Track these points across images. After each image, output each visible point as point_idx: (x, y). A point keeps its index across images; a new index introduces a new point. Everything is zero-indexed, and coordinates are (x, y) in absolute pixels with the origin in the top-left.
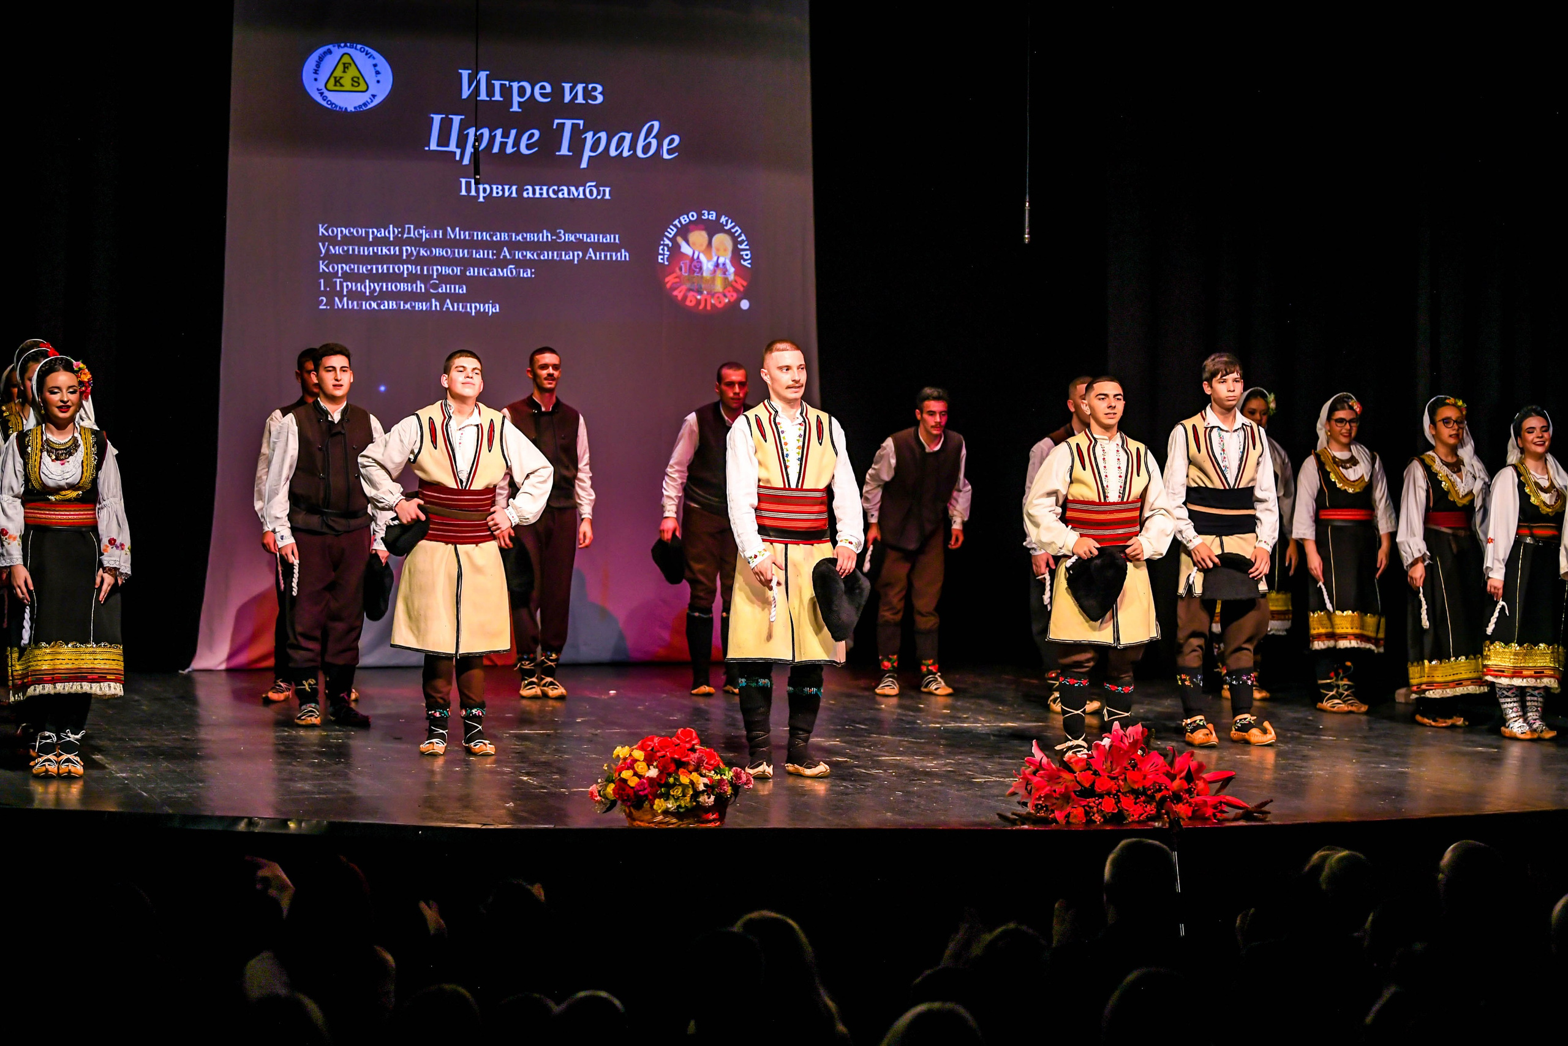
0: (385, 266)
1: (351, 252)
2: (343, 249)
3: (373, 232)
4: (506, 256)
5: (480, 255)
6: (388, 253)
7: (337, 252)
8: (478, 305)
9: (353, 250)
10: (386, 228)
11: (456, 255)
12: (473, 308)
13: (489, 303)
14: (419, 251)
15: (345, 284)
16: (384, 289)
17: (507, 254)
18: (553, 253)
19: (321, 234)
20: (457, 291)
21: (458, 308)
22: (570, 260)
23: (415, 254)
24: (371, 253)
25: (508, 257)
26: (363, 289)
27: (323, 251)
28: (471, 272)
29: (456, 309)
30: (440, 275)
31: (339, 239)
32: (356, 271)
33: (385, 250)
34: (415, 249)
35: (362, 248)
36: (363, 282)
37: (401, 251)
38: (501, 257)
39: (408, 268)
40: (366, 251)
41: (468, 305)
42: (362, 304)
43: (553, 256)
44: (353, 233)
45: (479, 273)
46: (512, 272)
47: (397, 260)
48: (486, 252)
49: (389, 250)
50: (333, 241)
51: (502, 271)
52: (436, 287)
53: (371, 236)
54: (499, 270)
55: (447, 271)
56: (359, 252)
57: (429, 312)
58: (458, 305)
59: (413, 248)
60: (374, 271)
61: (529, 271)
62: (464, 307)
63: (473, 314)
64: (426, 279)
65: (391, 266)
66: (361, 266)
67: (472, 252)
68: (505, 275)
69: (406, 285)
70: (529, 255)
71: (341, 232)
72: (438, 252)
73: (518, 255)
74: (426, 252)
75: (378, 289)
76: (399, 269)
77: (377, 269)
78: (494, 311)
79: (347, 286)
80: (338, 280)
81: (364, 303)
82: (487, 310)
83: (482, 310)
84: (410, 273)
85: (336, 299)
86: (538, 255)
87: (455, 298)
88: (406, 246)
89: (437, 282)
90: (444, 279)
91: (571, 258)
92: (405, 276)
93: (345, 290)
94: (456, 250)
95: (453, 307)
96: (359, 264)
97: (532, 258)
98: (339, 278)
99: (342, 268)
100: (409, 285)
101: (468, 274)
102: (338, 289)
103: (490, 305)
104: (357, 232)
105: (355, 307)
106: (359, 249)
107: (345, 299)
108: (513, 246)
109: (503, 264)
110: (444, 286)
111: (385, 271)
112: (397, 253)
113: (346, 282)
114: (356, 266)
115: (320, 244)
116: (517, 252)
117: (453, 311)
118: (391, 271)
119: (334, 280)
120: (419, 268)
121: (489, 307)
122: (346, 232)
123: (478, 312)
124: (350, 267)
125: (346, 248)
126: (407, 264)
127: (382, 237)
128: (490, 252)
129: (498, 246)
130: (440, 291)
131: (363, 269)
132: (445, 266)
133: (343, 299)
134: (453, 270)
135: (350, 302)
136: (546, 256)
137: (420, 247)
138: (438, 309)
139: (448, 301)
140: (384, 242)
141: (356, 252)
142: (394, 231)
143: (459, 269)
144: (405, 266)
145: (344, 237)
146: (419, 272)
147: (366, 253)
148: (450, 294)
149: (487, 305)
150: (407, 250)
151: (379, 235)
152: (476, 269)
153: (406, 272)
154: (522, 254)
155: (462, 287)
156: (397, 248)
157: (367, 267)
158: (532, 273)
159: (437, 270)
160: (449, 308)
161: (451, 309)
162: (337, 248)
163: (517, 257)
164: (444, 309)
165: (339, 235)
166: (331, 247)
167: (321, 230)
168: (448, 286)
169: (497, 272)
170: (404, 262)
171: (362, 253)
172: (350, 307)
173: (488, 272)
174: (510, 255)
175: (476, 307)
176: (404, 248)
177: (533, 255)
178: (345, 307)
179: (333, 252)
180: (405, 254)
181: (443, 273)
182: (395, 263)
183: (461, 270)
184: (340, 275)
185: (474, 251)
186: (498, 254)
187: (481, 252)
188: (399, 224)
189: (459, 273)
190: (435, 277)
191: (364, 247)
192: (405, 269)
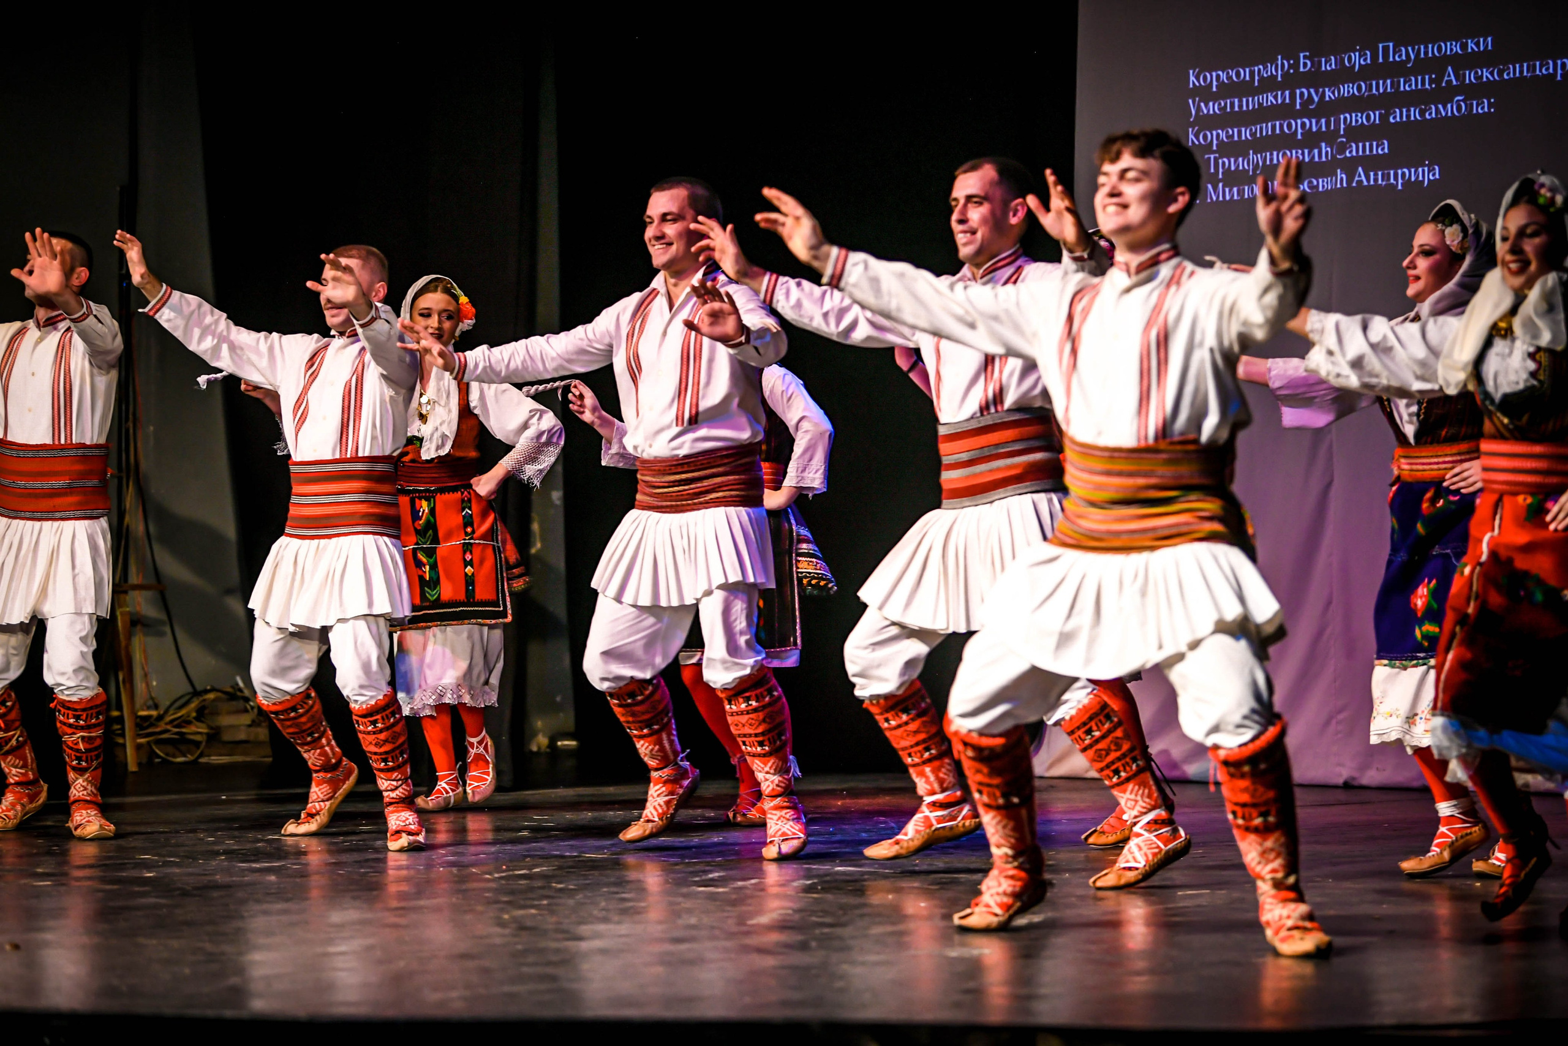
0: (1270, 124)
1: (1228, 110)
2: (1220, 104)
3: (1259, 70)
4: (1451, 80)
5: (1410, 86)
6: (1275, 102)
7: (1211, 112)
8: (1406, 170)
9: (1232, 105)
10: (1273, 61)
11: (1374, 91)
12: (1399, 177)
13: (1423, 165)
14: (1324, 92)
15: (1220, 161)
16: (1268, 163)
17: (1453, 77)
18: (1521, 67)
19: (1191, 86)
20: (1375, 152)
21: (1376, 180)
22: (1549, 74)
23: (1316, 99)
24: (1256, 107)
25: (1454, 83)
26: (1246, 167)
27: (1193, 112)
28: (1397, 116)
29: (1372, 183)
30: (1349, 127)
31: (1214, 89)
32: (1236, 138)
33: (1270, 98)
34: (1317, 93)
35: (1244, 100)
36: (1245, 156)
37: (1293, 97)
38: (1444, 85)
39: (1303, 125)
40: (1249, 103)
41: (1392, 172)
42: (1244, 189)
43: (1521, 72)
44: (1231, 77)
45: (1408, 116)
46: (1459, 109)
47: (1284, 112)
48: (1419, 78)
49: (1276, 98)
50: (1205, 94)
51: (1445, 108)
52: (1342, 148)
53: (1257, 78)
54: (1440, 106)
55: (1357, 119)
56: (1240, 106)
57: (1334, 191)
58: (1376, 175)
59: (1312, 91)
60: (1258, 135)
61: (1485, 101)
62: (1386, 177)
63: (1400, 187)
64: (1330, 137)
65: (1278, 123)
66: (1243, 129)
67: (1399, 82)
68: (1449, 114)
69: (1300, 151)
70: (1486, 74)
71: (1215, 78)
72: (1347, 90)
73: (1470, 77)
74: (1333, 93)
75: (1261, 164)
76: (1289, 126)
77: (1261, 129)
78: (1431, 177)
79: (1224, 163)
80: (1212, 156)
81: (1246, 188)
82: (1421, 178)
83: (1413, 179)
84: (1307, 133)
85: (1210, 186)
86: (1500, 74)
87: (1371, 163)
88: (1300, 88)
89: (1344, 140)
90: (1356, 134)
91: (1551, 71)
92: (1299, 137)
93: (1221, 170)
94: (1374, 83)
95: (1368, 180)
96: (1239, 126)
97: (1491, 79)
98: (1214, 152)
99: (1218, 135)
100: (1306, 151)
101: (1392, 120)
102: (1212, 171)
103: (1426, 169)
104: (1238, 74)
105: (1235, 197)
106: (1240, 101)
107: (1221, 185)
108: (1462, 62)
109: (1444, 95)
110: (1354, 146)
111: (1270, 133)
112: (1287, 101)
113: (1221, 157)
114: (1236, 130)
115: (1190, 101)
116: (1467, 72)
117: (1369, 186)
118: (1278, 131)
119: (1206, 156)
120: (1323, 121)
121: (1423, 171)
122: (1223, 76)
123: (1407, 183)
124: (1227, 132)
125: (1223, 104)
126: (1301, 118)
127: (1268, 76)
128: (1427, 77)
129: (1436, 65)
130: (1348, 155)
131: (1246, 134)
132: (1356, 111)
133: (1218, 185)
134: (1368, 118)
135: (1227, 190)
136: (1513, 71)
137: (1324, 87)
138: (1345, 185)
139: (1360, 169)
140: (1268, 85)
141: (1236, 109)
142: (1283, 65)
143: (1377, 113)
144: (1299, 121)
145: (1221, 84)
146: (1324, 129)
147: (1251, 108)
148: (1364, 157)
149: (1420, 170)
150: (1302, 94)
151: (1265, 75)
152: (1404, 110)
153: (1300, 131)
154: (1476, 73)
155: (1383, 144)
156: (1287, 92)
157: (1251, 130)
158: (1490, 105)
159: (1345, 118)
160: (1361, 181)
161: (1365, 183)
162: (1211, 104)
163: (1467, 81)
164: (1354, 184)
165: (1215, 83)
166: (1202, 104)
167: (1192, 78)
168: (1360, 145)
169: (1437, 109)
170: (1297, 115)
171: (1245, 108)
172: (1228, 198)
173: (1422, 113)
174: (1456, 81)
175: (1403, 174)
176: (1298, 92)
177: (1492, 74)
178: (1221, 198)
179: (1205, 112)
180: (1298, 101)
181: (1354, 124)
182: (1283, 118)
183: (1380, 114)
184: (1215, 148)
185: (1402, 80)
186: (1438, 81)
187: (1413, 79)
188: (1291, 55)
189: (1377, 122)
190: (1342, 132)
191: (1247, 96)
192: (1297, 125)
